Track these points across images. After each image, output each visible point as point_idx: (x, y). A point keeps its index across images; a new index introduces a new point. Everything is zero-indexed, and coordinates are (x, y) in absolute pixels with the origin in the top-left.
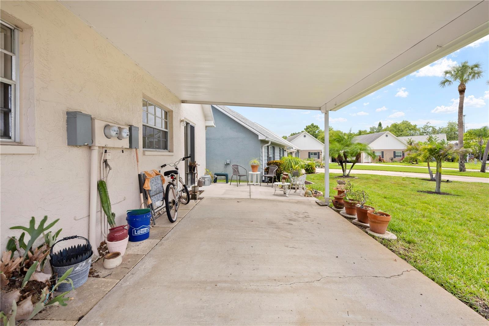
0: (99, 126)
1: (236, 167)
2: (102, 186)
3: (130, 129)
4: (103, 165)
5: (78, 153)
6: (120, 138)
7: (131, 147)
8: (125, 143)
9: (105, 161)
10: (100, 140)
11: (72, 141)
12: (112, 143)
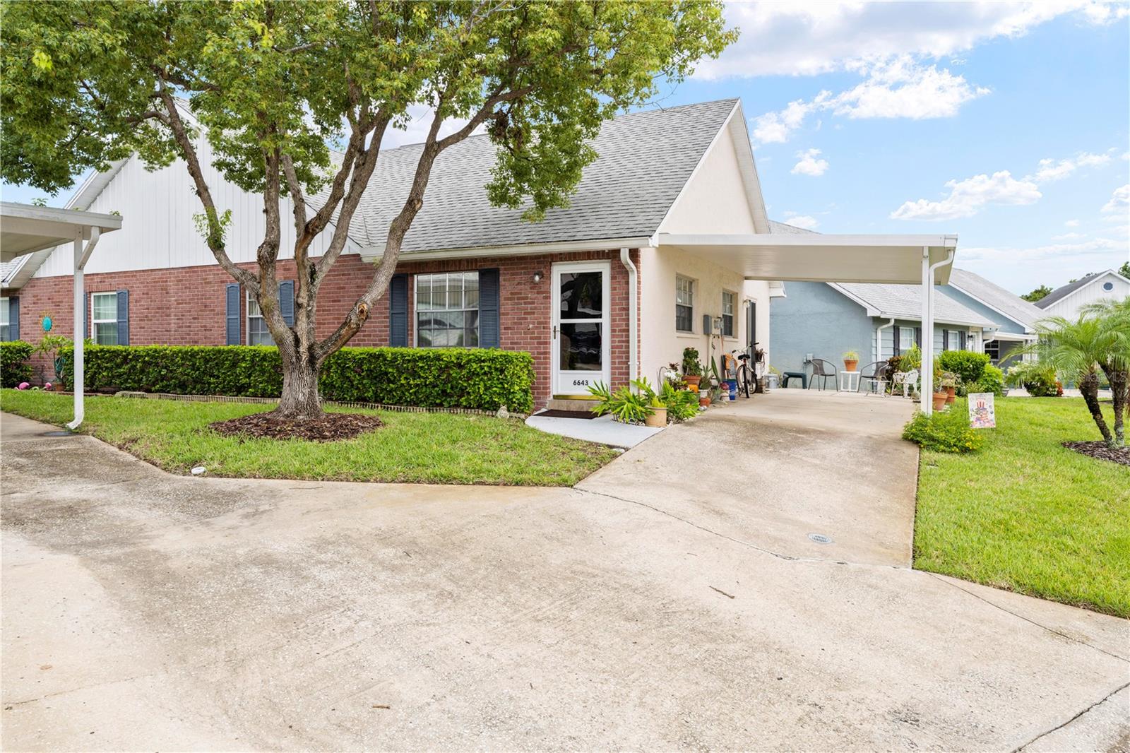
1: (820, 362)
10: (713, 331)
12: (717, 331)
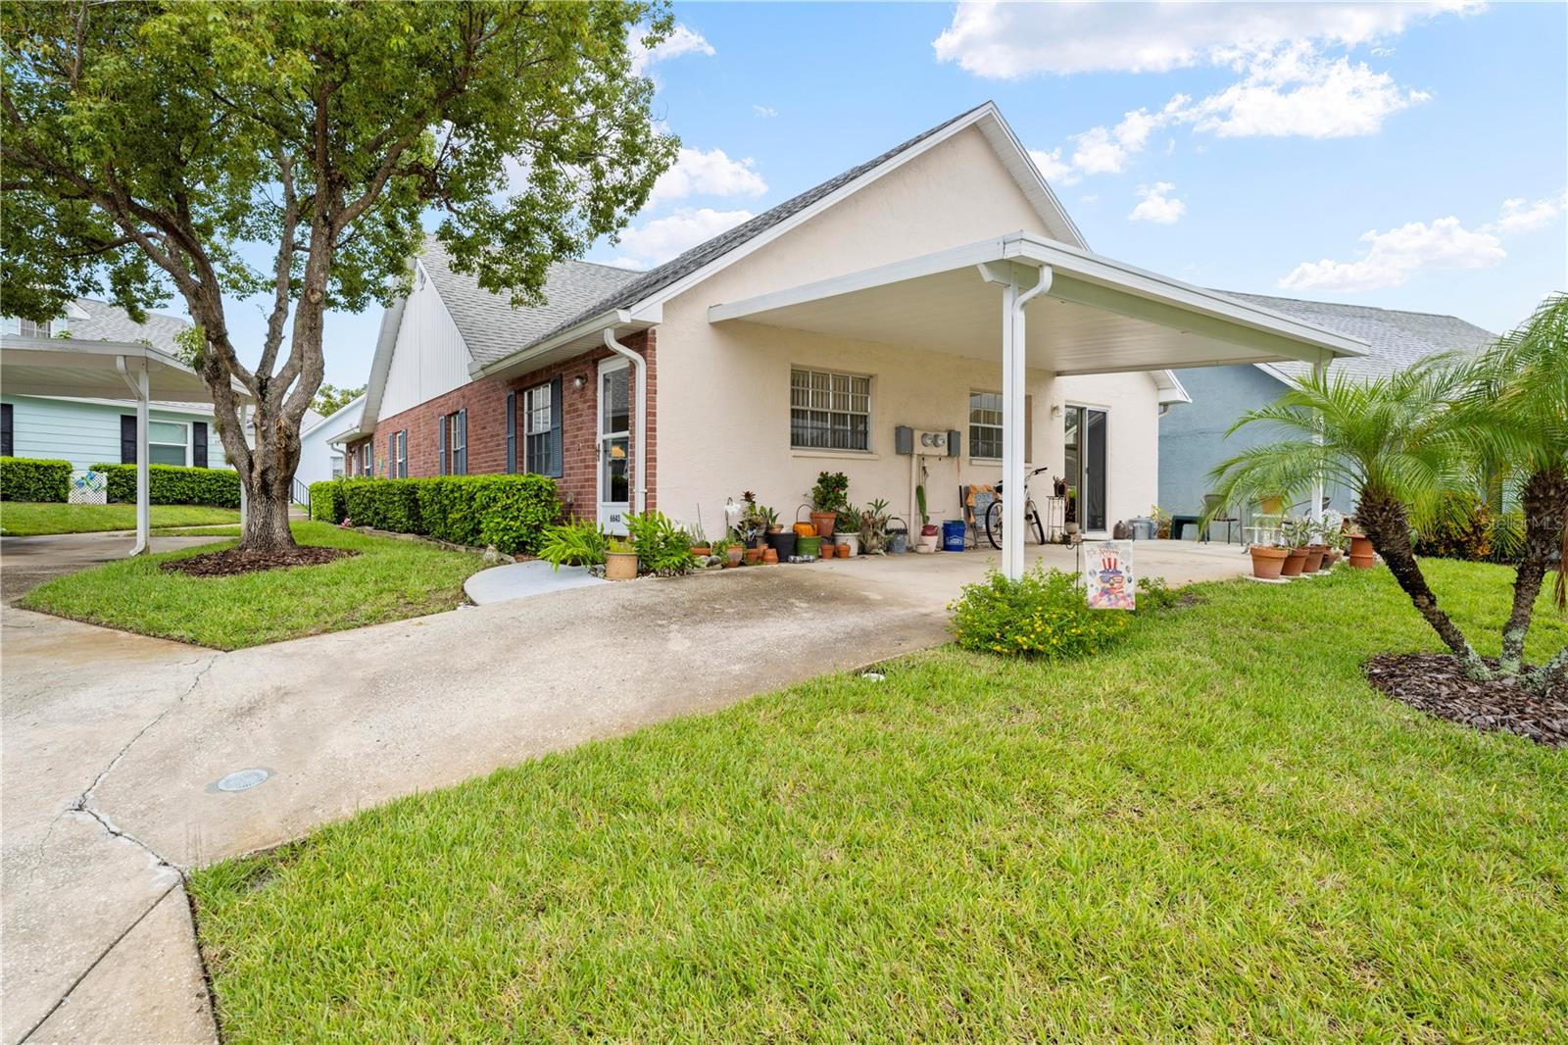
0: (917, 435)
2: (920, 491)
3: (949, 435)
4: (922, 472)
5: (902, 460)
6: (936, 445)
7: (949, 455)
8: (943, 450)
9: (924, 468)
10: (919, 449)
11: (899, 451)
12: (931, 450)
